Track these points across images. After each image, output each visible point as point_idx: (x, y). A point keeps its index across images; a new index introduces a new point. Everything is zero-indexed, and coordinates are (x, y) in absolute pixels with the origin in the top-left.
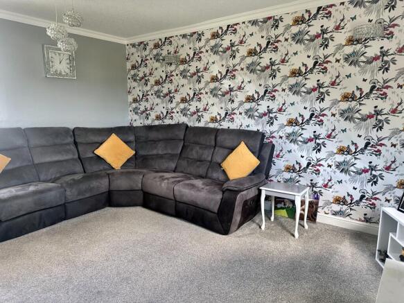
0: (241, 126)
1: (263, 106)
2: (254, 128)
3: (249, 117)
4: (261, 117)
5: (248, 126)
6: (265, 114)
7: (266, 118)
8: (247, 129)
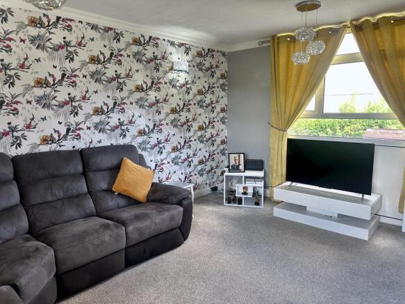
0: (91, 143)
1: (114, 119)
2: (106, 143)
3: (99, 132)
4: (114, 131)
5: (100, 142)
6: (117, 127)
7: (118, 131)
8: (99, 145)
